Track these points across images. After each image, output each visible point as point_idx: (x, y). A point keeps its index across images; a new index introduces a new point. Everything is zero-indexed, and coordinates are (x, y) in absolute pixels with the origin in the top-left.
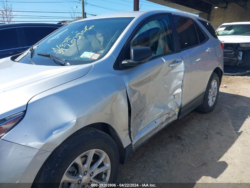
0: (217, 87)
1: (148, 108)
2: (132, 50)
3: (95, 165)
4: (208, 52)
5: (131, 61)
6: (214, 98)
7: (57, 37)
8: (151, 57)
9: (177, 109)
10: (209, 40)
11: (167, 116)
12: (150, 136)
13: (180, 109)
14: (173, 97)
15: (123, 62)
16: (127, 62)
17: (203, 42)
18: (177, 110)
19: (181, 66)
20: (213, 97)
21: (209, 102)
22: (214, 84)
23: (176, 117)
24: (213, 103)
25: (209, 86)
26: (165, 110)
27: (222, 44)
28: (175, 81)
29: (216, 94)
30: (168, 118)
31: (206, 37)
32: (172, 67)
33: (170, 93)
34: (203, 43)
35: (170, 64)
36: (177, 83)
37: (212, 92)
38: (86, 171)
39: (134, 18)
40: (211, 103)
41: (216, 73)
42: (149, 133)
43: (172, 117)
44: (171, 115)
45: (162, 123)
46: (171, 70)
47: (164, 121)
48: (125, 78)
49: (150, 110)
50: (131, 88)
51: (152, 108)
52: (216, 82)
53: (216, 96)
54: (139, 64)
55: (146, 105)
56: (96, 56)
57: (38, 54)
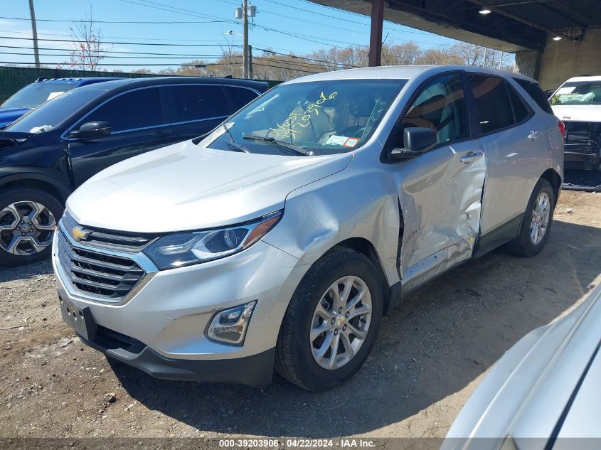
0: (548, 208)
1: (424, 232)
2: (408, 133)
3: (352, 301)
4: (533, 139)
5: (405, 150)
6: (543, 230)
7: (262, 108)
8: (433, 146)
9: (472, 239)
10: (535, 116)
11: (455, 249)
12: (425, 279)
13: (479, 238)
14: (465, 216)
15: (394, 152)
16: (400, 152)
17: (523, 121)
18: (472, 241)
19: (481, 162)
20: (542, 226)
21: (532, 235)
22: (543, 200)
23: (469, 254)
24: (540, 239)
25: (532, 204)
26: (452, 238)
27: (560, 123)
28: (470, 189)
29: (547, 221)
30: (457, 254)
31: (529, 111)
32: (466, 163)
33: (462, 208)
34: (523, 123)
35: (463, 158)
36: (474, 191)
37: (539, 217)
38: (341, 308)
39: (407, 80)
40: (536, 238)
41: (548, 180)
42: (425, 274)
43: (464, 252)
44: (461, 249)
45: (446, 261)
46: (463, 169)
47: (449, 256)
48: (396, 175)
49: (428, 235)
50: (404, 192)
51: (430, 233)
52: (547, 198)
53: (546, 225)
54: (419, 154)
55: (422, 227)
56: (352, 142)
57: (244, 138)
